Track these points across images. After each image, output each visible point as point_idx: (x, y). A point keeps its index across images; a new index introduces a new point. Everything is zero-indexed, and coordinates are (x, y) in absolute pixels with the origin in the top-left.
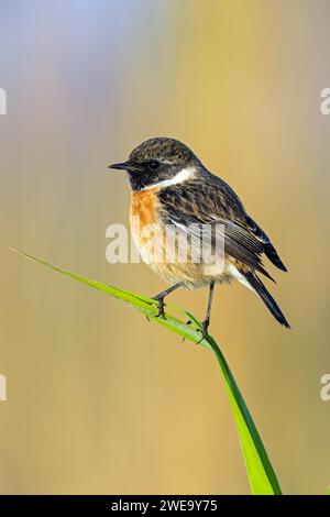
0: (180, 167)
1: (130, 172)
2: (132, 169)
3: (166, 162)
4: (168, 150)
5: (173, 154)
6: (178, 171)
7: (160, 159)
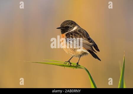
0: (74, 27)
1: (61, 29)
2: (62, 28)
3: (71, 26)
4: (71, 23)
5: (72, 24)
6: (74, 28)
7: (69, 26)
